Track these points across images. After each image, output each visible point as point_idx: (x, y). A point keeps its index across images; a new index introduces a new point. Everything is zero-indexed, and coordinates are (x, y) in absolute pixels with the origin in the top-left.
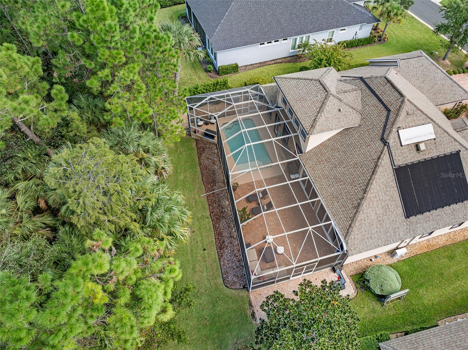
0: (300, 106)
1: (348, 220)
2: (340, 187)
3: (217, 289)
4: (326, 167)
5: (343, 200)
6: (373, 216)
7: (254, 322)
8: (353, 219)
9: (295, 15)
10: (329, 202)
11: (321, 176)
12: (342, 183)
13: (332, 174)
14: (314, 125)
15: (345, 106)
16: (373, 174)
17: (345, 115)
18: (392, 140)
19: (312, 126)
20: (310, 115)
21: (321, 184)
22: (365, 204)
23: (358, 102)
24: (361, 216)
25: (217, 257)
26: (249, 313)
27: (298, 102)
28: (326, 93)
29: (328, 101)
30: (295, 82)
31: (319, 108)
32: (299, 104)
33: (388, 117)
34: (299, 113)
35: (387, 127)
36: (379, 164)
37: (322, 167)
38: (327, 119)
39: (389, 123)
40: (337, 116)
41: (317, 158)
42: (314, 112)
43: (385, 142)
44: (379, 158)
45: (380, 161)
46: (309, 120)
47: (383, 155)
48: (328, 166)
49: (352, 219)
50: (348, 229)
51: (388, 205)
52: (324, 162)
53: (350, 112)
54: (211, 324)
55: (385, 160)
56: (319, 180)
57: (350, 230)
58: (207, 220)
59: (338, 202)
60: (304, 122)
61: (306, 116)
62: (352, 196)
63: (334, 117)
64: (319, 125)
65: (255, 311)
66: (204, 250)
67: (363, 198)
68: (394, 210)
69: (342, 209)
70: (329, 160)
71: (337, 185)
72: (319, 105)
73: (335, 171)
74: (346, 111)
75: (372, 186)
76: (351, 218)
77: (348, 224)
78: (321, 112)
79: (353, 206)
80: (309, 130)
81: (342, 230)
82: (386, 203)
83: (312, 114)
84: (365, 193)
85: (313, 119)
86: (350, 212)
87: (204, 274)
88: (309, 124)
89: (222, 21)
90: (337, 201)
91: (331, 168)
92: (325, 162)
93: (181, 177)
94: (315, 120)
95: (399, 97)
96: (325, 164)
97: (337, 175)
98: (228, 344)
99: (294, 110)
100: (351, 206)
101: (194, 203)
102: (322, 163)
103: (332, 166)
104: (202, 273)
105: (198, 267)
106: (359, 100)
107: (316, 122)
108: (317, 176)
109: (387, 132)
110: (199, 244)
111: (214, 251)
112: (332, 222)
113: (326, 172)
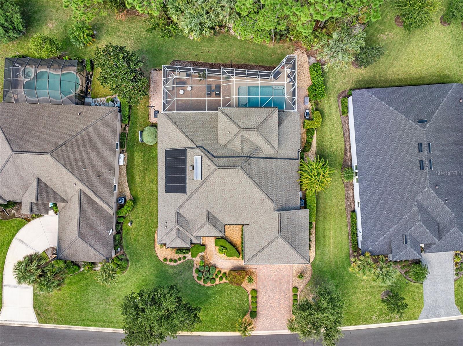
0: (242, 112)
1: (172, 117)
2: (190, 121)
3: (173, 56)
5: (183, 119)
6: (170, 130)
7: (152, 69)
8: (171, 119)
9: (382, 173)
10: (186, 114)
11: (203, 116)
14: (223, 113)
15: (231, 137)
16: (186, 135)
17: (226, 135)
18: (198, 150)
20: (232, 114)
21: (198, 115)
22: (175, 127)
23: (233, 147)
24: (171, 123)
25: (189, 60)
26: (157, 68)
27: (246, 112)
28: (242, 128)
29: (236, 127)
30: (264, 117)
31: (233, 120)
32: (244, 112)
33: (213, 155)
34: (237, 109)
35: (206, 152)
36: (189, 140)
38: (225, 122)
39: (207, 154)
40: (226, 129)
41: (215, 119)
42: (233, 117)
43: (197, 147)
44: (192, 141)
45: (190, 141)
47: (193, 143)
50: (168, 116)
51: (172, 140)
53: (227, 139)
54: (158, 50)
55: (191, 145)
56: (201, 115)
57: (166, 116)
58: (214, 61)
60: (229, 109)
63: (226, 127)
64: (223, 116)
65: (157, 71)
66: (196, 55)
67: (177, 126)
68: (169, 143)
69: (179, 117)
71: (193, 120)
72: (236, 121)
74: (228, 136)
75: (181, 133)
77: (170, 117)
78: (230, 120)
80: (222, 110)
81: (169, 114)
82: (173, 139)
84: (179, 128)
86: (175, 120)
87: (183, 53)
88: (225, 111)
89: (383, 103)
93: (250, 53)
94: (227, 115)
95: (220, 165)
98: (146, 55)
99: (241, 108)
100: (177, 121)
101: (228, 56)
104: (184, 52)
105: (188, 50)
106: (234, 149)
109: (203, 150)
110: (201, 53)
111: (193, 60)
112: (175, 112)
113: (203, 119)
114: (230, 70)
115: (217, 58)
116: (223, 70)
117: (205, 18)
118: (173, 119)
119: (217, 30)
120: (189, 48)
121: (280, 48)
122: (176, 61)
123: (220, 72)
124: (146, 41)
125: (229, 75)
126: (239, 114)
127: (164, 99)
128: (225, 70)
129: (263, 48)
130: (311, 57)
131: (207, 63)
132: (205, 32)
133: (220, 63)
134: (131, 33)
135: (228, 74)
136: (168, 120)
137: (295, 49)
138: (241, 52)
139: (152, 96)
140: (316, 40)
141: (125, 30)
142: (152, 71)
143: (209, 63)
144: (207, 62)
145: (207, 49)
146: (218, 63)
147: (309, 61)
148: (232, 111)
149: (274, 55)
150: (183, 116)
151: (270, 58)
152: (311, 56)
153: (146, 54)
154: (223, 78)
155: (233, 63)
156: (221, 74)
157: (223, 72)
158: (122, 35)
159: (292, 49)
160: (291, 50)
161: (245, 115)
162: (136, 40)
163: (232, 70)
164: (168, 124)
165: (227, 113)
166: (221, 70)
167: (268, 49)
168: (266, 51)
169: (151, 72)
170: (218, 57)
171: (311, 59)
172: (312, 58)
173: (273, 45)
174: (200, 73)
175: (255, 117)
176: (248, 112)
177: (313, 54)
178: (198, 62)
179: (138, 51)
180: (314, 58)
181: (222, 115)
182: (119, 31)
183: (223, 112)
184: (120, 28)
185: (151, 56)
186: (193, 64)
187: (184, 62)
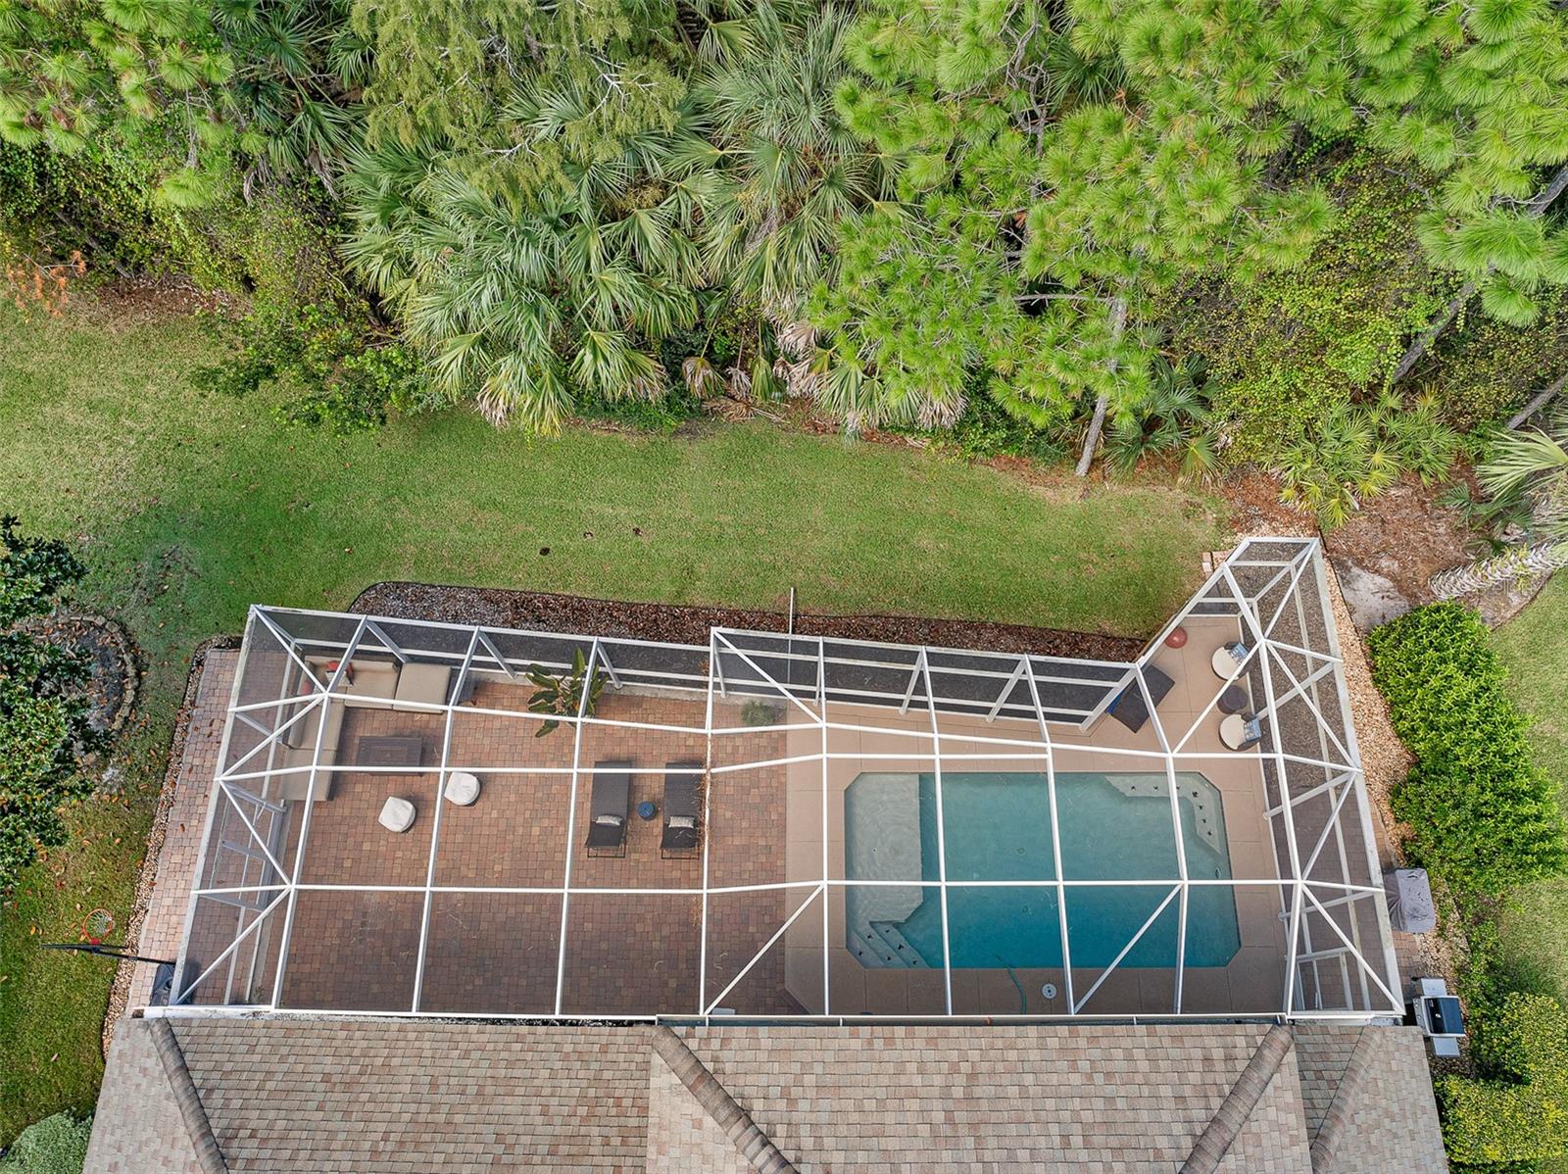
0: (917, 1080)
1: (216, 1075)
2: (382, 1127)
3: (382, 557)
4: (539, 1120)
5: (313, 1105)
8: (197, 1099)
10: (364, 1044)
11: (517, 1073)
12: (390, 1146)
13: (479, 1128)
14: (706, 1091)
19: (706, 1077)
20: (804, 1105)
21: (476, 1055)
24: (184, 1131)
25: (493, 585)
27: (961, 1080)
30: (1163, 1143)
32: (938, 1080)
34: (856, 1044)
37: (554, 1101)
41: (627, 1102)
42: (808, 1143)
46: (763, 1080)
48: (540, 1130)
49: (201, 1094)
50: (181, 1054)
52: (575, 1121)
54: (286, 514)
56: (504, 1055)
57: (172, 1060)
58: (669, 589)
59: (327, 1078)
60: (766, 1043)
61: (809, 1080)
62: (286, 1154)
64: (698, 1125)
66: (546, 552)
69: (279, 1076)
70: (563, 1149)
71: (406, 1117)
73: (480, 1149)
76: (211, 1091)
77: (200, 1065)
79: (243, 1133)
80: (693, 1044)
81: (206, 1031)
83: (796, 1117)
85: (758, 1105)
86: (236, 1103)
88: (729, 1067)
90: (335, 1079)
91: (510, 1140)
92: (569, 1130)
93: (925, 540)
94: (743, 1114)
96: (558, 1120)
97: (451, 1148)
98: (196, 543)
99: (900, 1031)
100: (253, 1124)
101: (767, 559)
102: (583, 1111)
103: (518, 1150)
104: (461, 528)
105: (490, 516)
107: (724, 1113)
108: (529, 1056)
110: (579, 541)
111: (523, 580)
112: (271, 1009)
113: (513, 1105)
114: (781, 646)
115: (691, 571)
116: (733, 649)
117: (595, 246)
118: (217, 1099)
119: (698, 382)
120: (504, 508)
121: (1132, 513)
122: (398, 585)
123: (697, 663)
124: (221, 456)
125: (780, 687)
126: (882, 1109)
127: (204, 885)
128: (741, 653)
129: (1011, 513)
130: (1355, 570)
131: (619, 606)
132: (589, 358)
133: (710, 604)
134: (133, 409)
135: (773, 683)
136: (172, 1107)
137: (1236, 522)
138: (859, 534)
139: (170, 842)
140: (1378, 458)
141: (101, 393)
142: (212, 656)
143: (630, 605)
144: (619, 597)
145: (623, 511)
146: (697, 603)
147: (1349, 595)
148: (806, 1067)
149: (1095, 558)
150: (329, 1065)
151: (1065, 575)
152: (1359, 563)
153: (194, 538)
154: (723, 714)
155: (802, 608)
156: (710, 679)
157: (731, 665)
158: (70, 419)
159: (1211, 516)
160: (1210, 527)
161: (950, 1121)
162: (153, 454)
163: (797, 647)
164: (165, 1151)
165: (749, 1086)
166: (711, 649)
167: (1051, 522)
168: (1037, 530)
169: (200, 663)
170: (701, 569)
171: (1359, 585)
172: (1366, 577)
173: (1079, 491)
174: (548, 671)
175: (1066, 1145)
176: (973, 1076)
177: (1366, 551)
178: (556, 597)
179: (145, 519)
180: (1379, 580)
181: (692, 1108)
182: (56, 398)
183: (703, 1078)
184: (71, 382)
185: (226, 552)
186: (516, 606)
187: (449, 592)
